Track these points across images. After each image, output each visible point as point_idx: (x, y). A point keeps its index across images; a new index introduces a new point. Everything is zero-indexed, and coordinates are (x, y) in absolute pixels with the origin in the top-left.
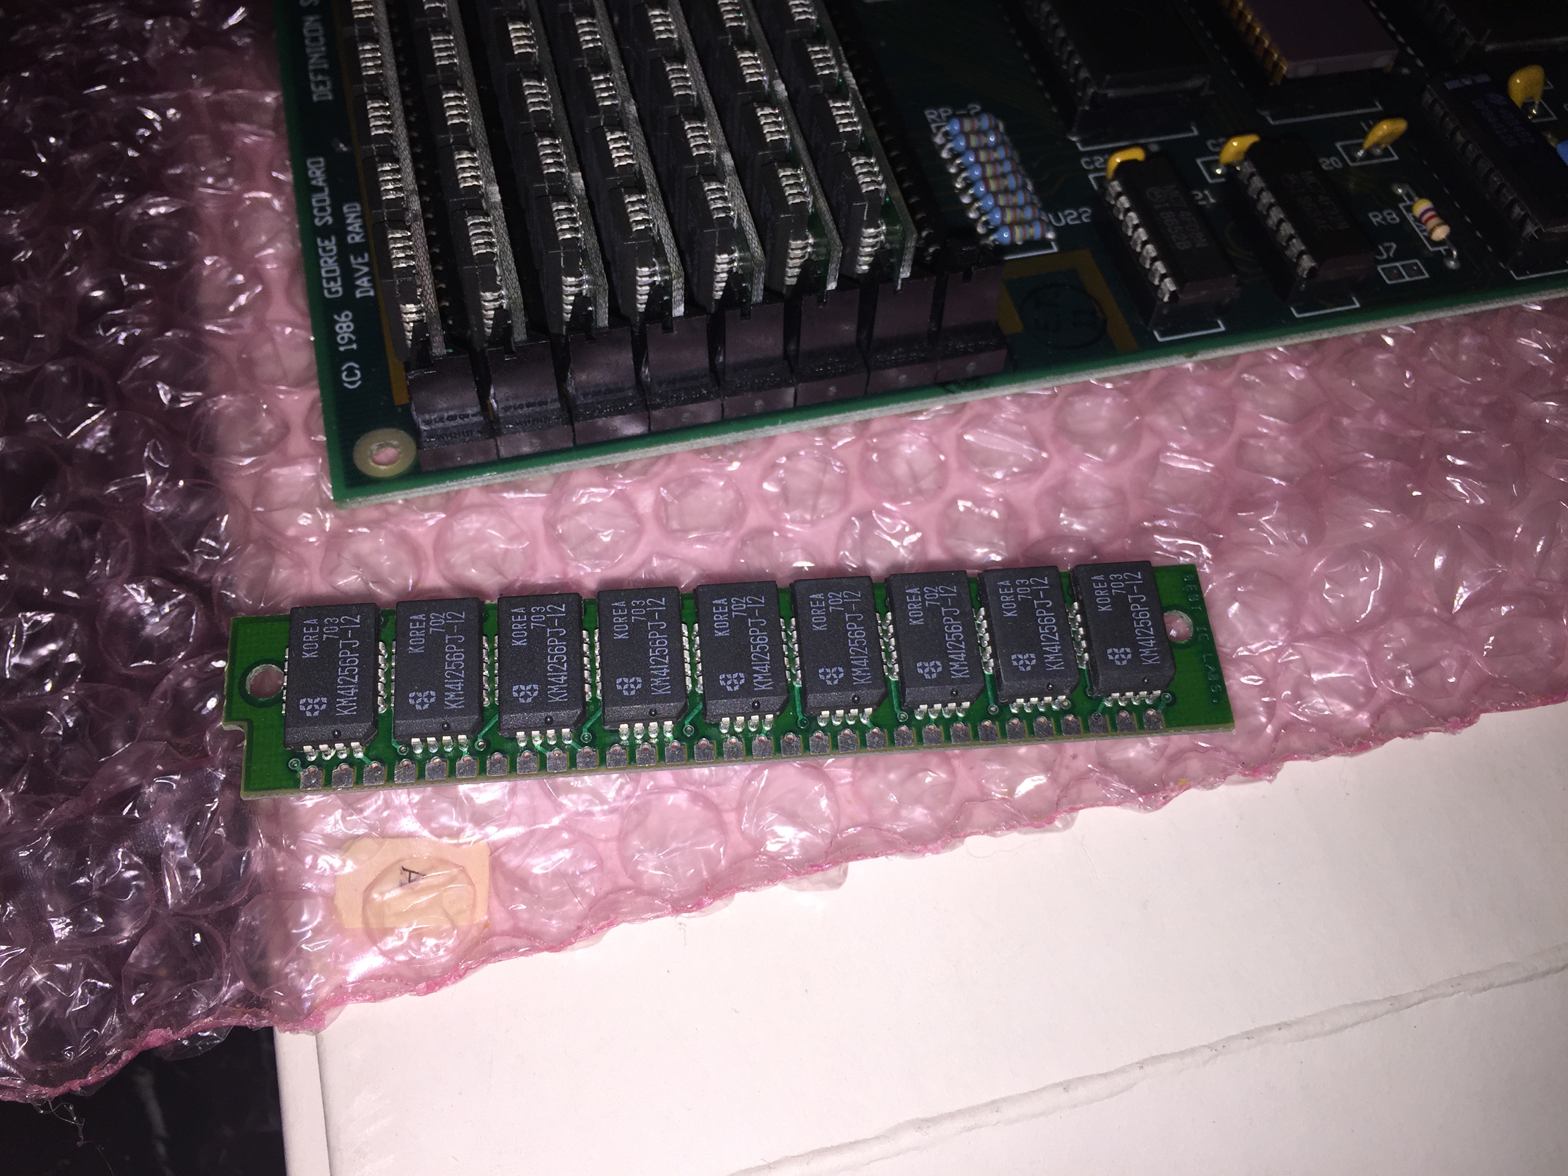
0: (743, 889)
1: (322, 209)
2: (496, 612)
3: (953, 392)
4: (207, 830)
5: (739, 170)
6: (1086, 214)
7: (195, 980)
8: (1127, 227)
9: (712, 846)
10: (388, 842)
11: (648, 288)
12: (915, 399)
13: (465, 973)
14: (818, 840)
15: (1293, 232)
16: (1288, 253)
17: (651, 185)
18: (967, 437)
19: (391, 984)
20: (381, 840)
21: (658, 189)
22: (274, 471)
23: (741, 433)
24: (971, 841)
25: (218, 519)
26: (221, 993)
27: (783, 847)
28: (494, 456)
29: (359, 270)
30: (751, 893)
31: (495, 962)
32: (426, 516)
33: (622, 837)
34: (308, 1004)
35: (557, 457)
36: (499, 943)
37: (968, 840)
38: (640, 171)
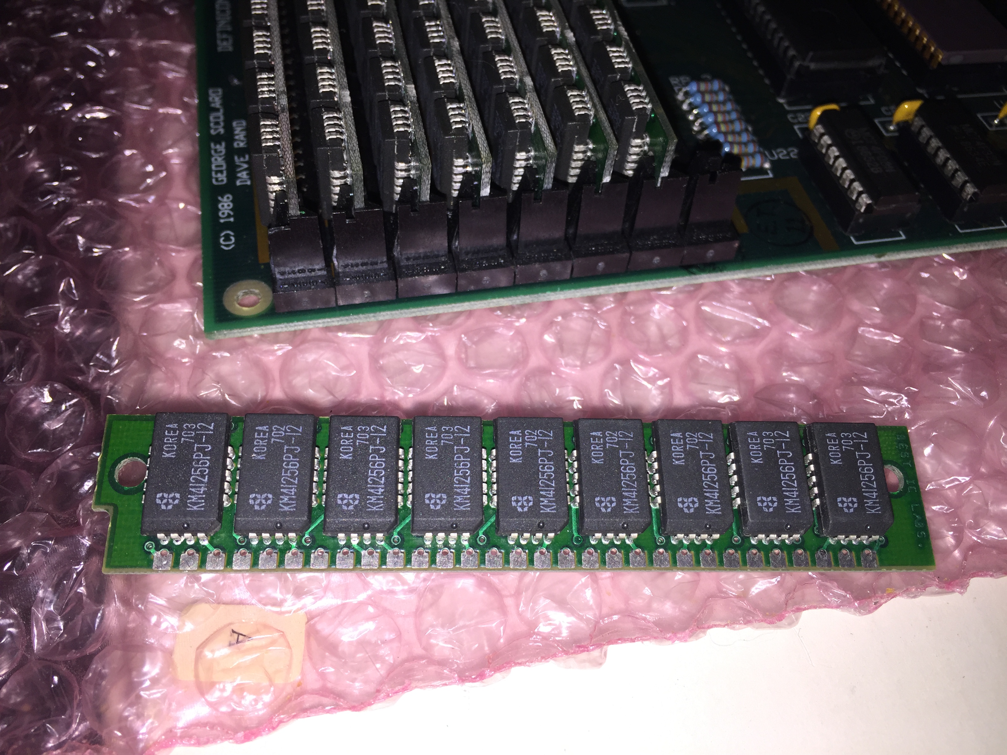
0: (520, 664)
1: (217, 123)
2: (328, 425)
3: (694, 274)
4: (71, 588)
5: (537, 89)
6: (794, 153)
7: (49, 717)
8: (830, 158)
9: (494, 625)
10: (222, 607)
11: (461, 177)
12: (664, 277)
13: (278, 725)
14: (583, 625)
15: (957, 167)
16: (954, 183)
17: (468, 96)
18: (704, 308)
19: (214, 732)
20: (215, 605)
21: (473, 99)
22: (161, 306)
23: (528, 297)
24: (712, 632)
25: (111, 340)
26: (71, 731)
27: (553, 630)
28: (333, 304)
29: (240, 166)
30: (526, 668)
31: (304, 717)
32: (276, 347)
33: (419, 613)
34: (141, 745)
35: (383, 307)
36: (309, 700)
37: (710, 631)
38: (460, 87)
